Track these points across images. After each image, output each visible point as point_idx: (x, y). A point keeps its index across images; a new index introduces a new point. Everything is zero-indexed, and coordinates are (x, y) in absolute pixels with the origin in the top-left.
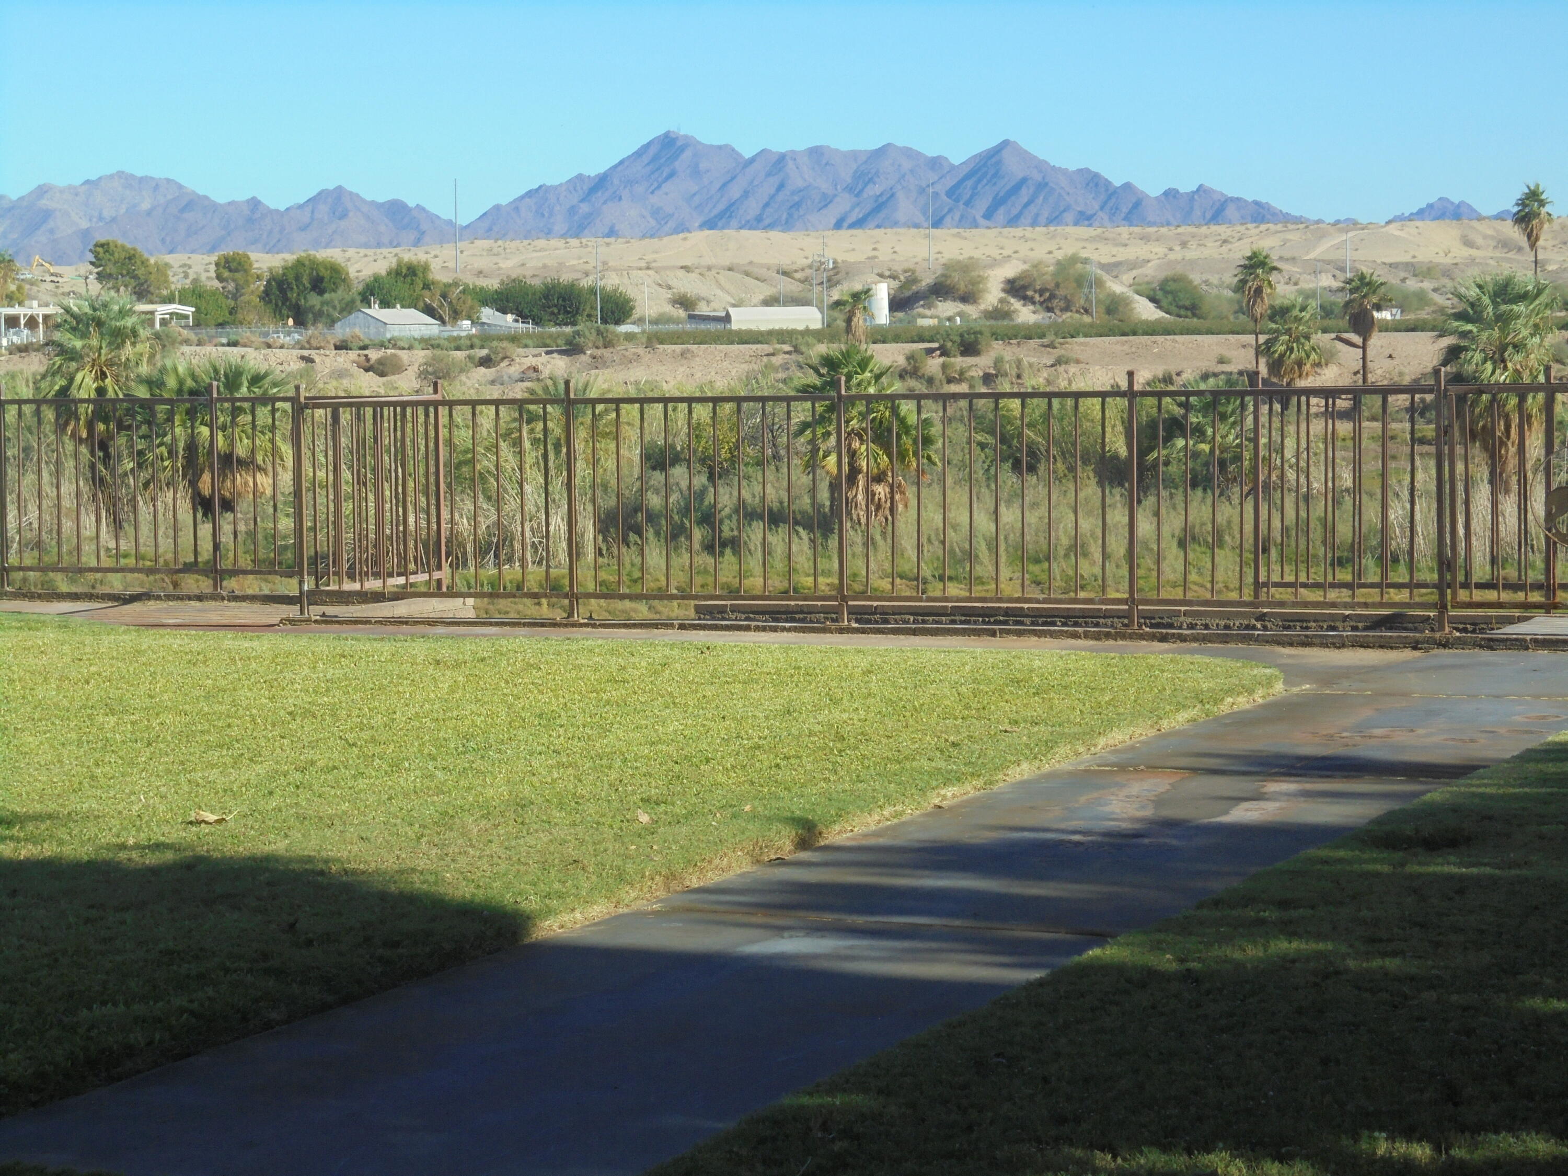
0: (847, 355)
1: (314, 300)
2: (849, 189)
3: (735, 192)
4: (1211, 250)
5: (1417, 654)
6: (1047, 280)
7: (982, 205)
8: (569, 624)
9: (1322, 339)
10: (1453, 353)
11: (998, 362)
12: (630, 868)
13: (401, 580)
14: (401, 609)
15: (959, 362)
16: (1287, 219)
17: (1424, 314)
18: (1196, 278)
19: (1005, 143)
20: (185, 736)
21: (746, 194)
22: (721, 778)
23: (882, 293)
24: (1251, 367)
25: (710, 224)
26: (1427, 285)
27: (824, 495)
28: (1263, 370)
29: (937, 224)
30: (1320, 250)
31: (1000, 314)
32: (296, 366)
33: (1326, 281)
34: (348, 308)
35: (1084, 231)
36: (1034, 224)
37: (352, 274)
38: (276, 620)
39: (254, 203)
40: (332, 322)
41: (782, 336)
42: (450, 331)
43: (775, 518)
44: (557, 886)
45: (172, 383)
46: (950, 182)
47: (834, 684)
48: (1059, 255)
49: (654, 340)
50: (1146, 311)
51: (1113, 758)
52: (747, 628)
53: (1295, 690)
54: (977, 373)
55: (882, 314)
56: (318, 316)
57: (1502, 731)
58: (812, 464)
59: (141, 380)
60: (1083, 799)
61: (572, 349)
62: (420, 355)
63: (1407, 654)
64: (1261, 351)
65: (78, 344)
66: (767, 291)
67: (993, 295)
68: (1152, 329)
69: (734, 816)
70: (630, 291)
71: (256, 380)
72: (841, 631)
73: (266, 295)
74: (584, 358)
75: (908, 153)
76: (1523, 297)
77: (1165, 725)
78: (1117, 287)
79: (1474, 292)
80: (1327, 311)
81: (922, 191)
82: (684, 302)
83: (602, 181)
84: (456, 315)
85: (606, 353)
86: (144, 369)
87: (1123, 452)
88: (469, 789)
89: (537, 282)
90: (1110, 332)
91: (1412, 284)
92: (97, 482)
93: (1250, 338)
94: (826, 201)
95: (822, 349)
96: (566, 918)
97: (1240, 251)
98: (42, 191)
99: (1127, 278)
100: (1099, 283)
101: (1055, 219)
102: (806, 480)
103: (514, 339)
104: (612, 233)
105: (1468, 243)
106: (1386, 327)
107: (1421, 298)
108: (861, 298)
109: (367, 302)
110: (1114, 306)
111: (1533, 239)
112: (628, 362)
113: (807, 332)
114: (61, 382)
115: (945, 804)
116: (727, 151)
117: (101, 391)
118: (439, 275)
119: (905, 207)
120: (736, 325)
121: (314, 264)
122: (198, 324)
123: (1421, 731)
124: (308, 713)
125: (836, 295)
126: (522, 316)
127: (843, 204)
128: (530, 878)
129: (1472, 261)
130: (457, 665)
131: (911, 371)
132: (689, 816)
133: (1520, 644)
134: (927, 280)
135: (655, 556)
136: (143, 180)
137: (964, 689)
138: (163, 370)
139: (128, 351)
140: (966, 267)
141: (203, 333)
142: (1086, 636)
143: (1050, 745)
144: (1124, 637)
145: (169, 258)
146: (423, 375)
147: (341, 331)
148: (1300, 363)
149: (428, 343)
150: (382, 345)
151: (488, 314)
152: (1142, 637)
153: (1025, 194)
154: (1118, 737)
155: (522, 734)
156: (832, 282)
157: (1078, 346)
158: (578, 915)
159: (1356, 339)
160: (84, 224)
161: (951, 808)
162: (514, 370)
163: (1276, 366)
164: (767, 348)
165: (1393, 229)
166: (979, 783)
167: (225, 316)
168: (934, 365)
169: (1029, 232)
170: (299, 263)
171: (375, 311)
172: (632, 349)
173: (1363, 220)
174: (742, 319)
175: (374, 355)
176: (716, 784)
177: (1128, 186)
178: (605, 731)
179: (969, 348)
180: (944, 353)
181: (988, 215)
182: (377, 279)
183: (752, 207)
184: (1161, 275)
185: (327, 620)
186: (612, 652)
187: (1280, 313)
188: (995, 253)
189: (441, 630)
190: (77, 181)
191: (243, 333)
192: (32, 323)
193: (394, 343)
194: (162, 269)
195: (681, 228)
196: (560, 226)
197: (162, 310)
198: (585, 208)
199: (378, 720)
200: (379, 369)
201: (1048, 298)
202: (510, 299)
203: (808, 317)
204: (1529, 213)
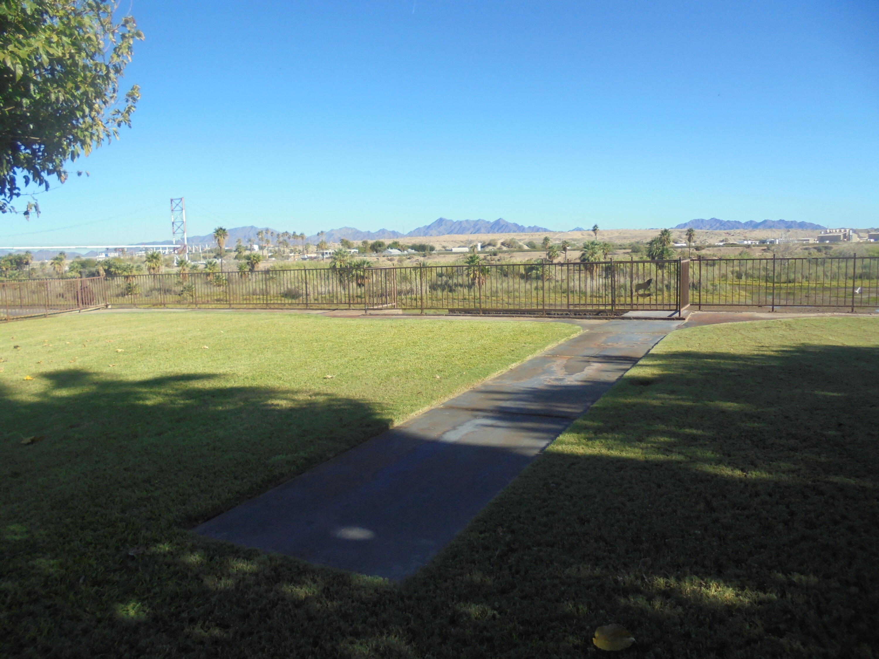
0: (474, 256)
1: (379, 248)
2: (473, 227)
3: (453, 228)
4: (537, 237)
5: (607, 321)
6: (508, 242)
7: (496, 230)
8: (421, 315)
9: (558, 252)
10: (583, 255)
11: (500, 257)
12: (435, 395)
13: (386, 305)
14: (386, 312)
15: (493, 257)
16: (550, 231)
17: (575, 248)
18: (535, 242)
19: (500, 219)
20: (332, 348)
21: (455, 228)
22: (457, 363)
23: (479, 245)
24: (545, 257)
25: (448, 234)
26: (575, 242)
27: (470, 281)
28: (547, 258)
29: (489, 233)
30: (557, 236)
31: (500, 249)
32: (376, 260)
33: (558, 242)
34: (385, 249)
35: (514, 234)
36: (506, 232)
37: (386, 243)
38: (360, 314)
39: (369, 232)
40: (382, 252)
41: (462, 253)
42: (403, 253)
43: (461, 286)
44: (415, 402)
45: (353, 264)
46: (491, 226)
47: (481, 332)
48: (510, 238)
49: (439, 254)
50: (526, 248)
51: (550, 353)
52: (460, 316)
53: (585, 331)
54: (496, 259)
55: (479, 249)
56: (380, 251)
57: (639, 343)
58: (468, 275)
59: (348, 263)
60: (546, 366)
61: (424, 256)
62: (398, 258)
63: (605, 321)
64: (547, 254)
65: (337, 257)
66: (459, 245)
67: (499, 245)
68: (527, 251)
69: (461, 376)
70: (434, 245)
71: (368, 263)
72: (481, 316)
73: (371, 248)
74: (426, 257)
75: (483, 220)
76: (596, 244)
77: (560, 342)
78: (521, 243)
79: (587, 244)
80: (558, 247)
81: (486, 227)
82: (444, 247)
83: (429, 226)
84: (404, 250)
85: (430, 256)
86: (348, 261)
87: (524, 273)
88: (395, 366)
89: (418, 244)
90: (520, 251)
91: (573, 242)
92: (341, 281)
93: (545, 252)
94: (469, 229)
95: (469, 255)
96: (417, 412)
97: (543, 237)
98: (332, 230)
99: (522, 242)
100: (518, 243)
101: (509, 232)
102: (467, 279)
103: (414, 254)
104: (431, 235)
105: (582, 235)
106: (569, 250)
107: (574, 245)
108: (476, 246)
109: (388, 248)
110: (520, 247)
111: (596, 234)
112: (434, 258)
113: (466, 252)
114: (334, 264)
115: (512, 368)
116: (451, 221)
117: (341, 265)
118: (401, 243)
119: (483, 230)
120: (453, 251)
121: (379, 242)
122: (359, 253)
123: (620, 344)
124: (361, 342)
125: (471, 246)
126: (415, 250)
127: (472, 230)
128: (408, 398)
129: (584, 238)
130: (396, 327)
131: (485, 259)
132: (449, 376)
133: (629, 318)
134: (487, 243)
135: (440, 293)
136: (349, 228)
137: (511, 333)
138: (352, 262)
139: (345, 258)
140: (494, 240)
141: (360, 254)
142: (534, 317)
143: (535, 350)
144: (542, 317)
145: (354, 242)
146: (398, 261)
147: (384, 254)
148: (554, 257)
149: (399, 255)
150: (391, 256)
151: (410, 250)
152: (546, 317)
153: (504, 227)
154: (550, 346)
155: (409, 348)
156: (470, 243)
157: (515, 254)
158: (421, 411)
159: (564, 252)
160: (339, 236)
161: (514, 369)
162: (414, 260)
163: (550, 257)
164: (459, 255)
165: (569, 233)
166: (520, 362)
167: (363, 251)
168: (489, 258)
169: (505, 234)
170: (376, 242)
171: (390, 250)
172: (435, 256)
173: (564, 231)
174: (455, 250)
175: (389, 258)
176: (456, 364)
177: (522, 226)
178: (428, 347)
179: (495, 254)
180: (491, 255)
181: (497, 231)
182: (390, 244)
183: (456, 230)
184: (529, 241)
185: (371, 315)
186: (431, 323)
187: (551, 248)
188: (499, 238)
189: (394, 316)
190: (338, 228)
191: (367, 254)
192: (330, 253)
193: (393, 255)
194: (353, 244)
195: (443, 234)
196: (422, 234)
197: (353, 251)
198: (426, 231)
199: (376, 344)
200: (391, 260)
201: (509, 246)
202: (413, 247)
203: (466, 249)
204: (595, 229)
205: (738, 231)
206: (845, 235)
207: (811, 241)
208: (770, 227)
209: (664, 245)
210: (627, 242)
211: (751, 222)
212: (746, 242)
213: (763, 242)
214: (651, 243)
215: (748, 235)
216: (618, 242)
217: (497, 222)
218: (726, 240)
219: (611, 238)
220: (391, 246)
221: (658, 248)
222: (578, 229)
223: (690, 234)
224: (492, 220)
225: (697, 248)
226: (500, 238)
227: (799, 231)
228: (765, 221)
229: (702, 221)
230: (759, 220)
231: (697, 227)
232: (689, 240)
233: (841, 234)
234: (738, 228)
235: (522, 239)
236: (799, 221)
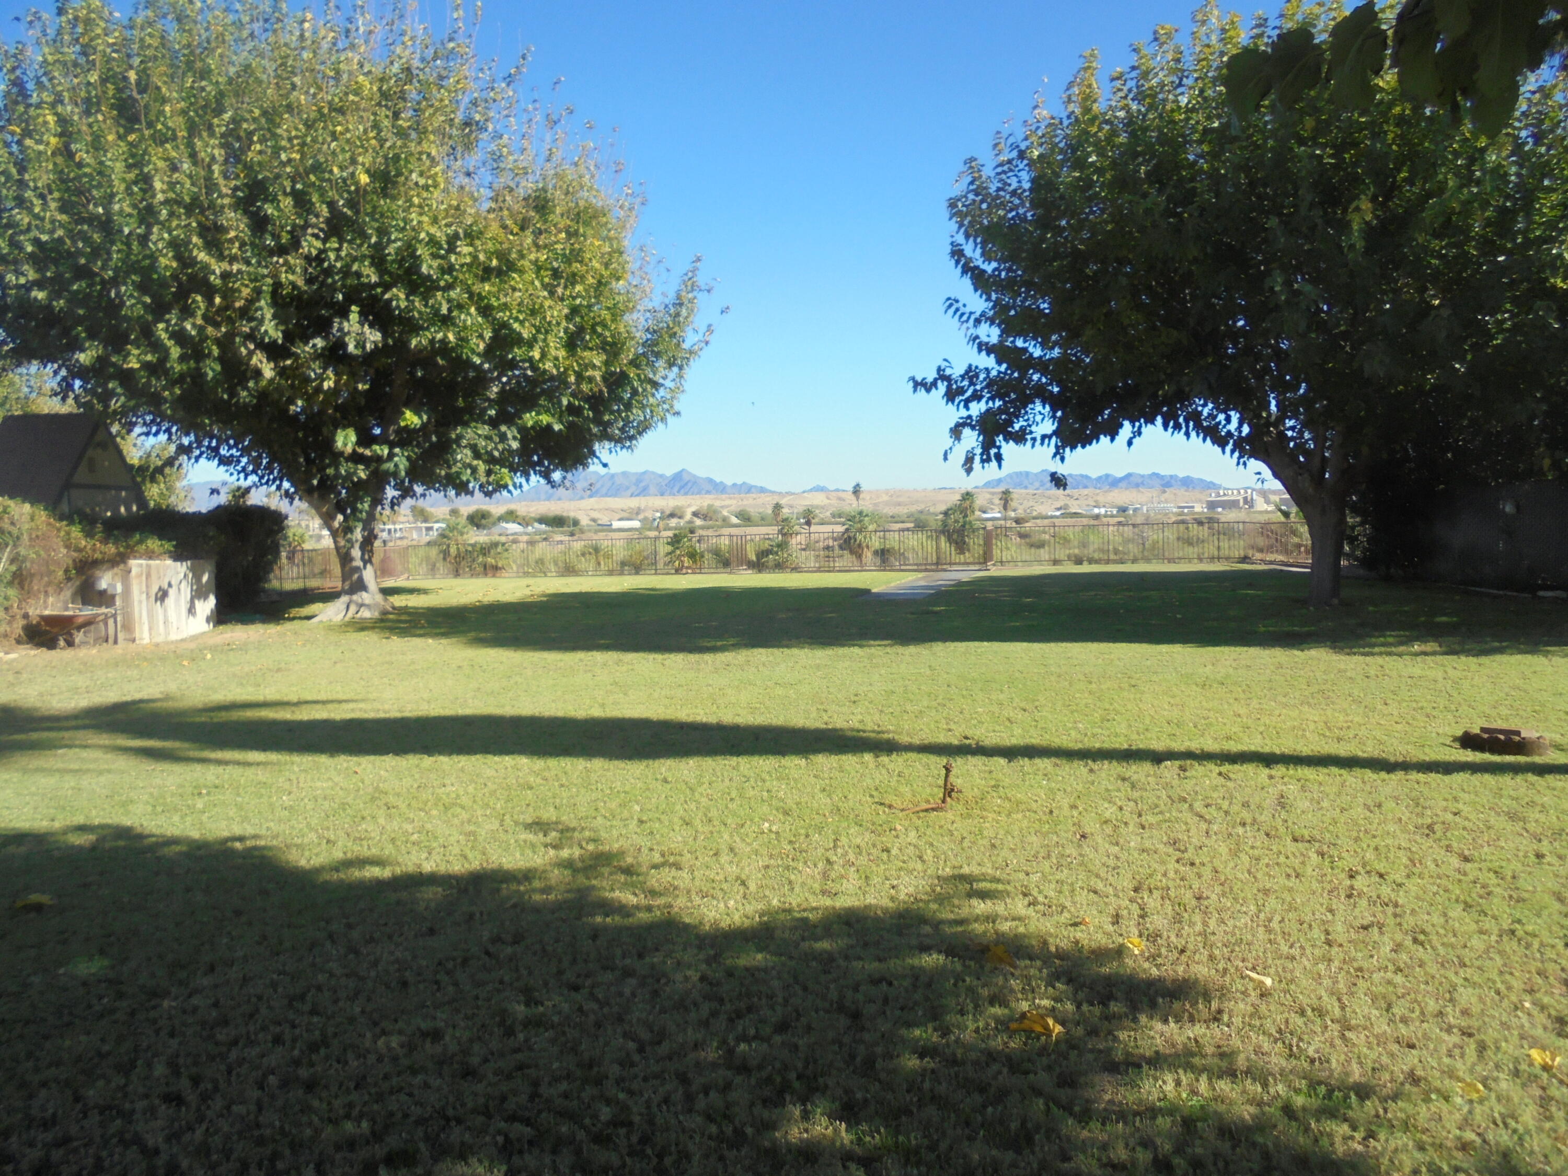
1: (483, 522)
2: (635, 484)
4: (751, 502)
6: (704, 511)
7: (678, 489)
9: (797, 528)
16: (780, 493)
19: (683, 470)
24: (774, 536)
29: (665, 495)
30: (784, 501)
31: (691, 522)
33: (794, 510)
34: (494, 524)
35: (711, 496)
36: (695, 494)
37: (494, 513)
40: (491, 526)
41: (630, 530)
42: (529, 530)
46: (667, 482)
48: (704, 504)
50: (734, 520)
61: (569, 535)
62: (523, 538)
64: (777, 531)
66: (620, 516)
67: (688, 516)
70: (576, 516)
74: (578, 537)
76: (863, 515)
78: (725, 513)
79: (847, 513)
80: (798, 519)
81: (658, 485)
82: (594, 520)
84: (528, 525)
85: (581, 536)
90: (726, 526)
91: (820, 511)
93: (774, 528)
94: (627, 488)
97: (770, 502)
99: (727, 510)
100: (719, 512)
101: (699, 493)
103: (549, 532)
105: (828, 498)
106: (816, 524)
109: (499, 521)
110: (725, 519)
113: (637, 529)
118: (520, 513)
119: (652, 489)
120: (614, 527)
121: (482, 511)
125: (642, 517)
126: (547, 525)
127: (633, 489)
129: (831, 505)
134: (668, 512)
140: (678, 507)
147: (497, 530)
149: (524, 534)
150: (511, 535)
151: (536, 525)
153: (690, 485)
156: (639, 513)
159: (807, 527)
163: (784, 536)
164: (627, 534)
165: (808, 495)
169: (694, 497)
170: (477, 510)
171: (503, 525)
172: (587, 534)
174: (616, 524)
177: (721, 482)
181: (681, 492)
182: (502, 515)
183: (604, 491)
184: (737, 509)
187: (785, 520)
188: (685, 503)
193: (514, 534)
194: (431, 513)
197: (436, 526)
201: (705, 517)
202: (541, 520)
203: (636, 524)
204: (857, 491)
205: (1086, 492)
206: (1245, 499)
207: (1198, 508)
208: (1137, 486)
209: (966, 516)
210: (903, 511)
211: (1107, 476)
212: (1096, 511)
213: (1123, 510)
214: (946, 513)
215: (1101, 499)
216: (889, 511)
217: (678, 476)
218: (1066, 507)
219: (875, 505)
220: (501, 519)
221: (956, 521)
222: (821, 489)
223: (1006, 498)
224: (669, 472)
225: (1018, 521)
226: (690, 504)
227: (1182, 492)
228: (1129, 475)
229: (1027, 474)
230: (1120, 474)
231: (1019, 485)
232: (1005, 507)
233: (1241, 498)
234: (1085, 487)
235: (727, 505)
236: (1181, 475)
